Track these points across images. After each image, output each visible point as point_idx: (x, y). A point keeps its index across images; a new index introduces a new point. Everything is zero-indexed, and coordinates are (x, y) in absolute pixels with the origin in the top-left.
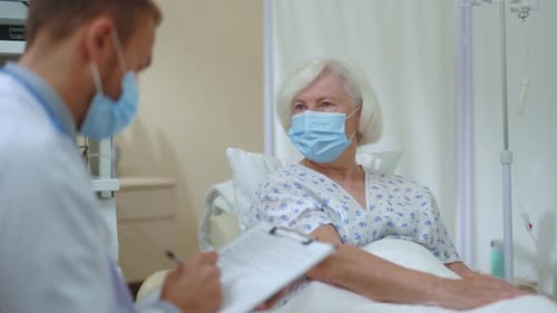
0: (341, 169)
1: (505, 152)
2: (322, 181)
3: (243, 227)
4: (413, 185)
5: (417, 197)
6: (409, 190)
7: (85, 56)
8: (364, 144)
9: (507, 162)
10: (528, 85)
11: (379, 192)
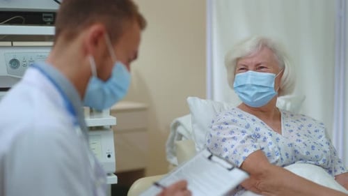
0: (267, 112)
2: (254, 120)
3: (198, 150)
4: (314, 122)
5: (316, 131)
6: (310, 126)
7: (85, 52)
11: (291, 128)
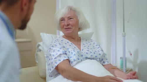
1: (124, 33)
2: (68, 42)
6: (94, 43)
8: (81, 31)
9: (124, 36)
10: (131, 13)
